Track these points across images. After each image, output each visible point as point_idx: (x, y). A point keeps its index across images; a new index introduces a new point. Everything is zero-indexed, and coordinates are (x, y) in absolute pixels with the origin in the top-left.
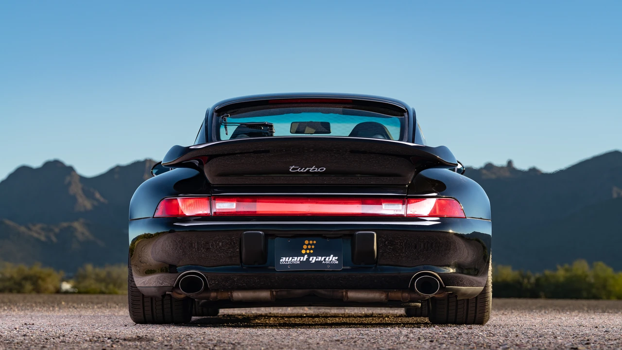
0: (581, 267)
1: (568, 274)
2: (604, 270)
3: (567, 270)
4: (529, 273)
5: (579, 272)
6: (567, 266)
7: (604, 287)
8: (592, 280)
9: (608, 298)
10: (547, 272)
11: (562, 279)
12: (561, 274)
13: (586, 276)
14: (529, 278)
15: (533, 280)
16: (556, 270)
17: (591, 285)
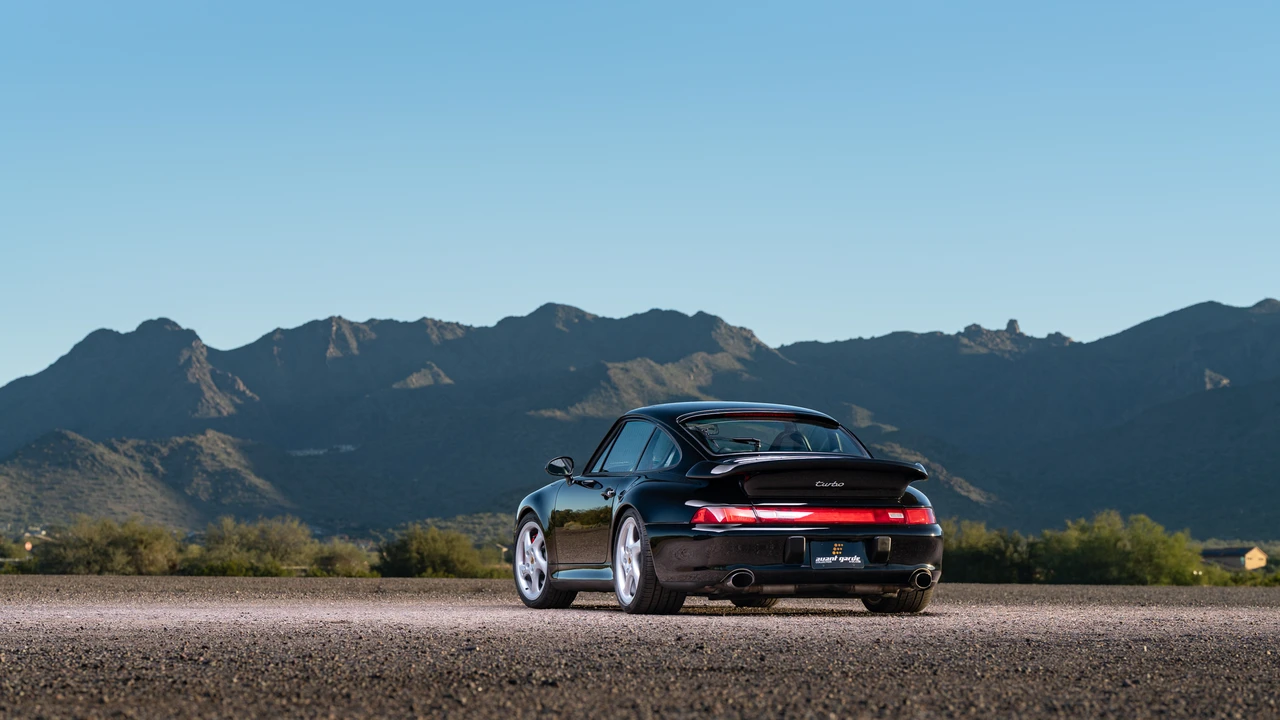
0: (1109, 524)
1: (1085, 537)
2: (1148, 529)
3: (1083, 530)
4: (1017, 534)
5: (1106, 533)
6: (1083, 521)
7: (1150, 558)
8: (1129, 547)
9: (1156, 581)
10: (1048, 533)
11: (1074, 546)
12: (1073, 535)
13: (1118, 540)
14: (1016, 544)
15: (1023, 548)
16: (1065, 528)
17: (1126, 555)
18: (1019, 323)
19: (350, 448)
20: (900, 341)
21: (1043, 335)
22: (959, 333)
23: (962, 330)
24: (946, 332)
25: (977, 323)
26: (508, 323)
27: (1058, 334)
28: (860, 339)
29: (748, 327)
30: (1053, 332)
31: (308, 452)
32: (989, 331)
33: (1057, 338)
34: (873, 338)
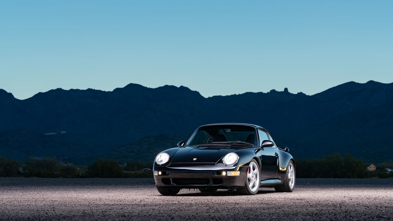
8: (343, 164)
18: (288, 89)
19: (64, 132)
20: (248, 95)
21: (296, 93)
22: (268, 93)
23: (269, 92)
24: (264, 92)
25: (274, 89)
26: (117, 90)
27: (301, 93)
28: (235, 95)
29: (198, 91)
30: (299, 92)
31: (50, 134)
32: (278, 92)
33: (301, 94)
34: (239, 94)
